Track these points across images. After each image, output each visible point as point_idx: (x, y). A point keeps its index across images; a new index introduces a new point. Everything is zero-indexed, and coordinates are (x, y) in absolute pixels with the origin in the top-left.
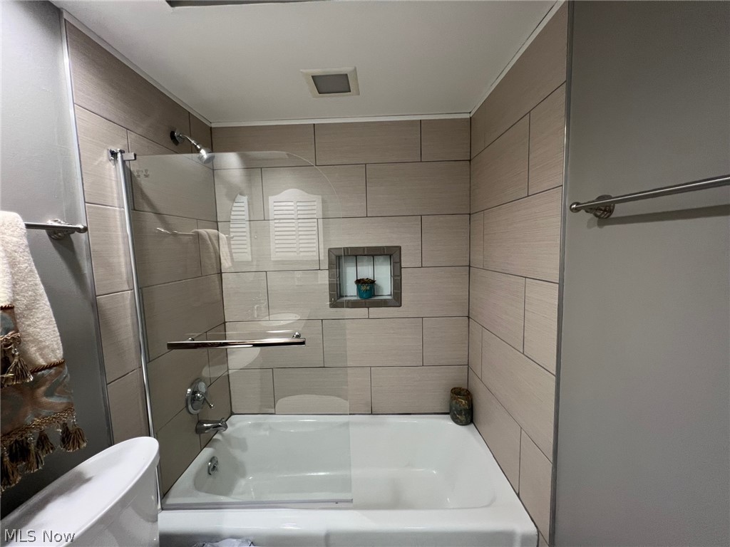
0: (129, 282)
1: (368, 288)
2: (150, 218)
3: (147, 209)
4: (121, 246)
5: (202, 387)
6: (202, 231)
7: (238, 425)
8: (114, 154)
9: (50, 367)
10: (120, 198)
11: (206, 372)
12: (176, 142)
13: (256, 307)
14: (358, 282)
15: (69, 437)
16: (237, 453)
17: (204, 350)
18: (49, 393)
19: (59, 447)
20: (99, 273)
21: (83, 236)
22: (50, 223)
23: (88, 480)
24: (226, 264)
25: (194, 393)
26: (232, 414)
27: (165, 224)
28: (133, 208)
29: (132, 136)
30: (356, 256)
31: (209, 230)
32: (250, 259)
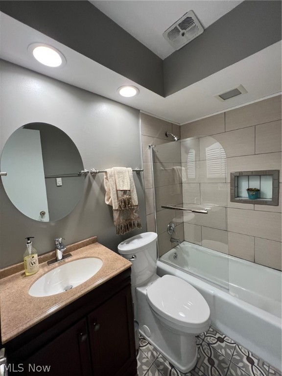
0: (152, 185)
1: (254, 193)
2: (158, 164)
3: (158, 162)
4: (151, 175)
5: (173, 225)
6: (175, 167)
7: (186, 245)
8: (150, 146)
9: (136, 206)
10: (151, 160)
11: (174, 220)
12: (167, 137)
13: (196, 198)
14: (249, 190)
15: (139, 225)
16: (185, 256)
17: (174, 210)
18: (135, 212)
19: (137, 227)
20: (146, 183)
21: (142, 172)
22: (136, 169)
23: (142, 238)
24: (184, 180)
25: (170, 227)
26: (184, 241)
27: (163, 166)
28: (154, 162)
29: (155, 139)
30: (249, 176)
31: (177, 167)
32: (194, 177)
